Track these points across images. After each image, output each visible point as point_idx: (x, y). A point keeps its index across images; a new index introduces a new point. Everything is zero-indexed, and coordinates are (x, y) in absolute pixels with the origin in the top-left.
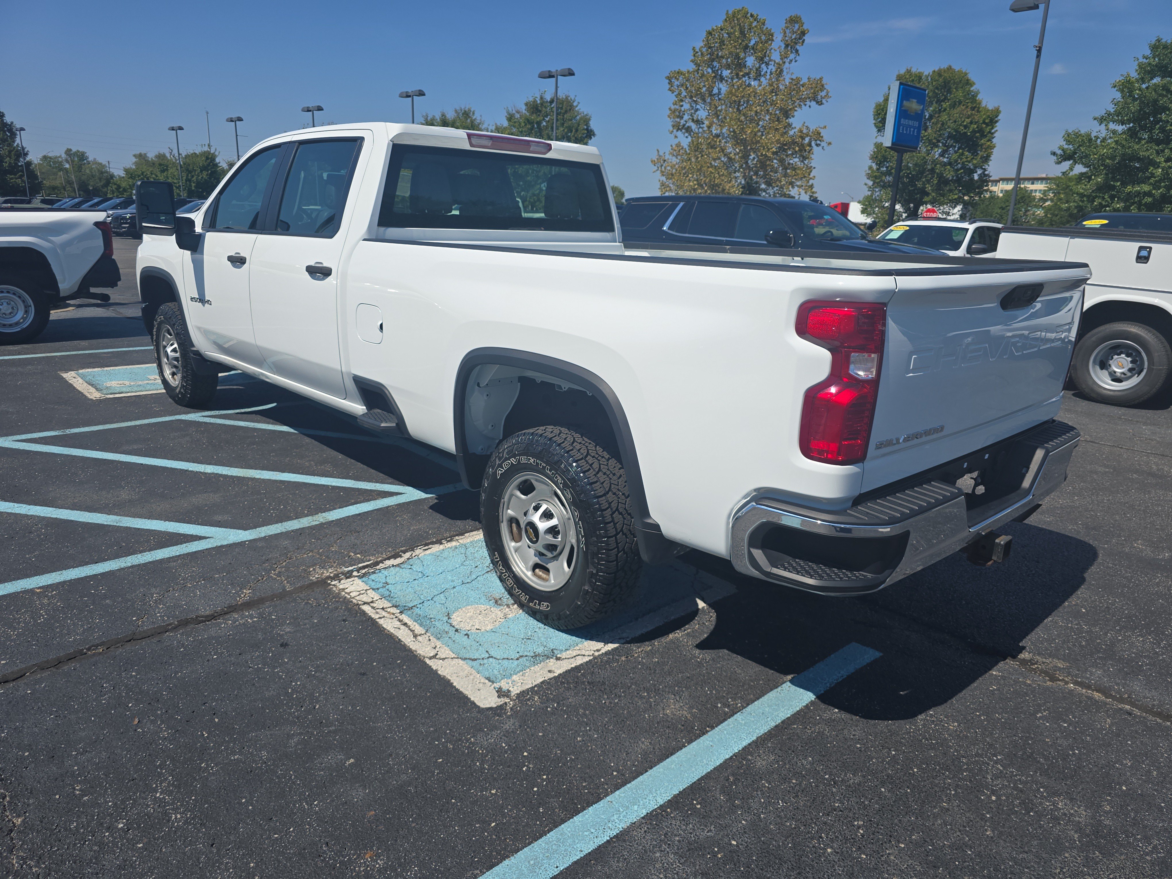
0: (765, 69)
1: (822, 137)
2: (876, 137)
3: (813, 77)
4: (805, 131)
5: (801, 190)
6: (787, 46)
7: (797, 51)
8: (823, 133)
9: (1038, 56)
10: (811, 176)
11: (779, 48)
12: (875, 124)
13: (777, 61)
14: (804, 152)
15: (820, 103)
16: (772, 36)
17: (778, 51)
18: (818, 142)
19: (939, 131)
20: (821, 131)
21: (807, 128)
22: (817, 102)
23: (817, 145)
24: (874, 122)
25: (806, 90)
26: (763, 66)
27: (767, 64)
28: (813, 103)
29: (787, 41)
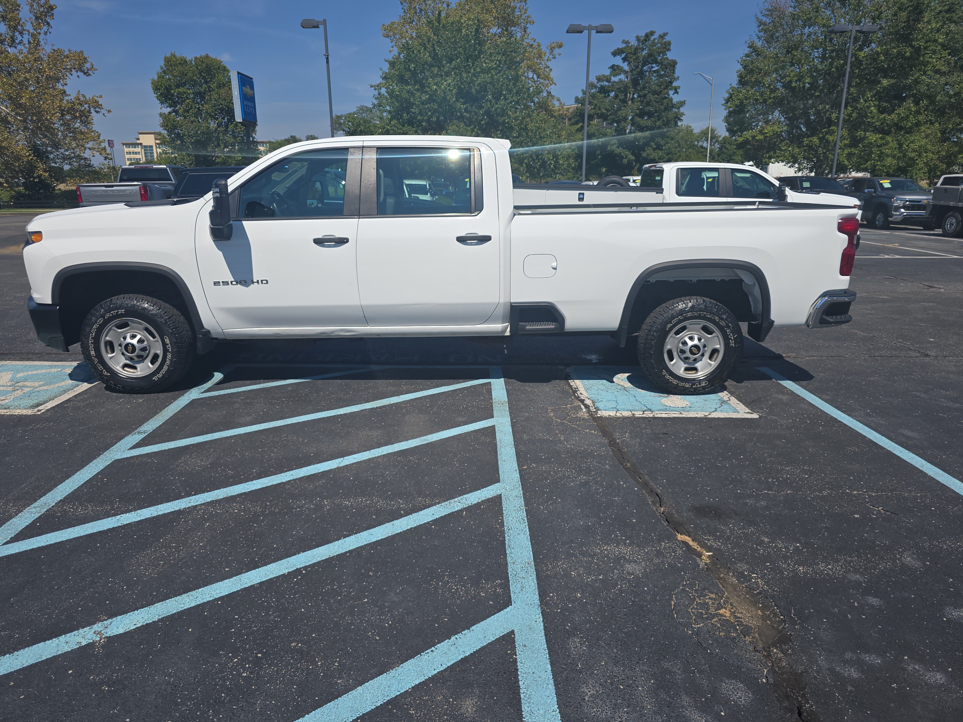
0: (20, 38)
1: (101, 105)
2: (161, 108)
3: (73, 49)
4: (82, 99)
5: (94, 152)
6: (37, 18)
7: (48, 24)
8: (101, 101)
9: (328, 62)
10: (101, 140)
11: (30, 19)
12: (157, 97)
13: (31, 32)
14: (85, 118)
15: (86, 74)
16: (19, 6)
17: (30, 21)
18: (97, 109)
19: (214, 106)
20: (98, 99)
21: (84, 97)
22: (85, 73)
23: (97, 112)
24: (155, 95)
25: (70, 61)
26: (17, 34)
27: (21, 33)
28: (81, 74)
29: (36, 13)
